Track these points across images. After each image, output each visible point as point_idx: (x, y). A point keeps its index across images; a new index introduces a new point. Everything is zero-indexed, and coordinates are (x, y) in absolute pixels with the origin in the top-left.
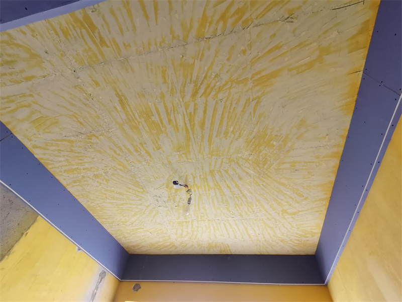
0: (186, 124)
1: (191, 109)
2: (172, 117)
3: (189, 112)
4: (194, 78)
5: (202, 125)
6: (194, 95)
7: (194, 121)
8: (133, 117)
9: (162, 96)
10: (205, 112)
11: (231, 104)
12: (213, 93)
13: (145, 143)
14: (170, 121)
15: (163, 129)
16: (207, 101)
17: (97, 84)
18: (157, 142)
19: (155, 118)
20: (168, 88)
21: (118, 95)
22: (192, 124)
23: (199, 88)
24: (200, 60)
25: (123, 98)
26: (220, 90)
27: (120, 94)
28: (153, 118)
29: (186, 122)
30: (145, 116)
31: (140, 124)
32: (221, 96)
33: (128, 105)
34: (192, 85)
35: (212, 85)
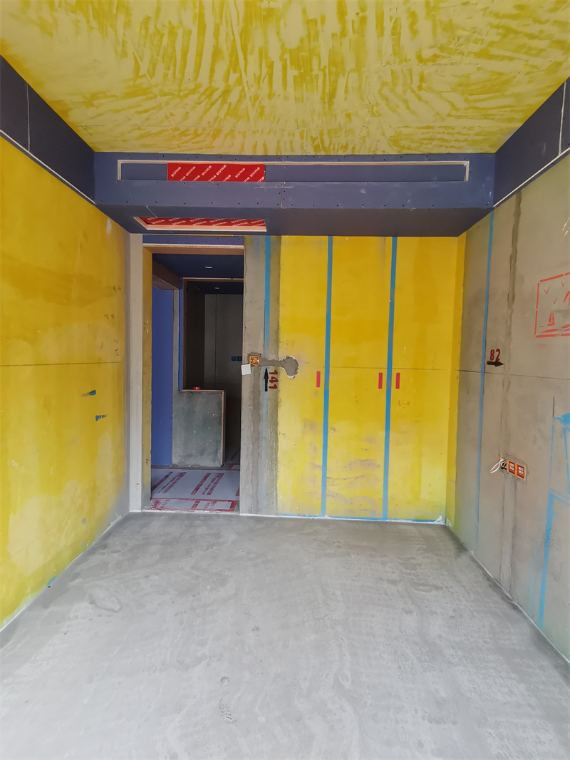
0: (245, 58)
1: (233, 77)
2: (265, 70)
3: (237, 75)
4: (226, 106)
5: (216, 53)
6: (227, 92)
7: (231, 61)
8: (327, 78)
9: (271, 96)
10: (212, 71)
11: (174, 74)
12: (202, 90)
13: (333, 35)
14: (271, 66)
15: (287, 56)
16: (210, 83)
17: (348, 116)
18: (309, 36)
19: (292, 72)
20: (260, 102)
21: (331, 103)
22: (234, 58)
23: (220, 97)
24: (218, 117)
25: (326, 100)
26: (193, 91)
27: (327, 105)
28: (296, 72)
29: (244, 62)
30: (307, 78)
31: (322, 68)
32: (192, 86)
33: (324, 92)
34: (229, 100)
35: (204, 97)
